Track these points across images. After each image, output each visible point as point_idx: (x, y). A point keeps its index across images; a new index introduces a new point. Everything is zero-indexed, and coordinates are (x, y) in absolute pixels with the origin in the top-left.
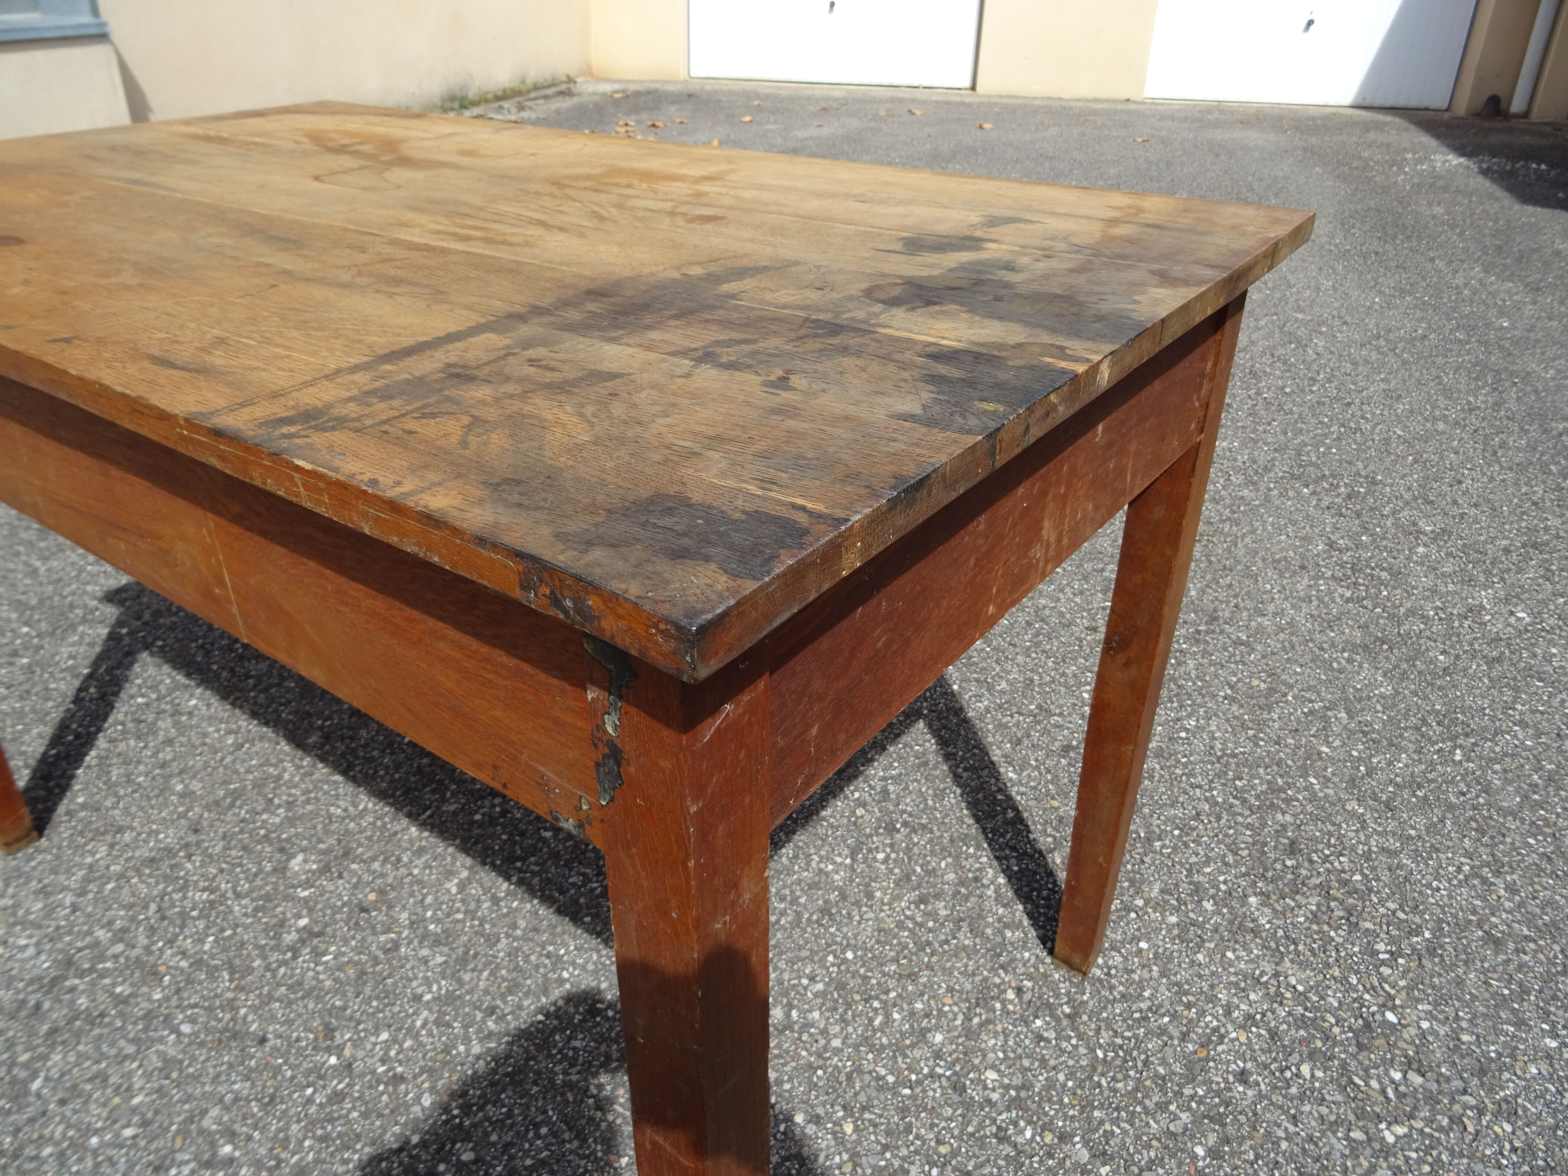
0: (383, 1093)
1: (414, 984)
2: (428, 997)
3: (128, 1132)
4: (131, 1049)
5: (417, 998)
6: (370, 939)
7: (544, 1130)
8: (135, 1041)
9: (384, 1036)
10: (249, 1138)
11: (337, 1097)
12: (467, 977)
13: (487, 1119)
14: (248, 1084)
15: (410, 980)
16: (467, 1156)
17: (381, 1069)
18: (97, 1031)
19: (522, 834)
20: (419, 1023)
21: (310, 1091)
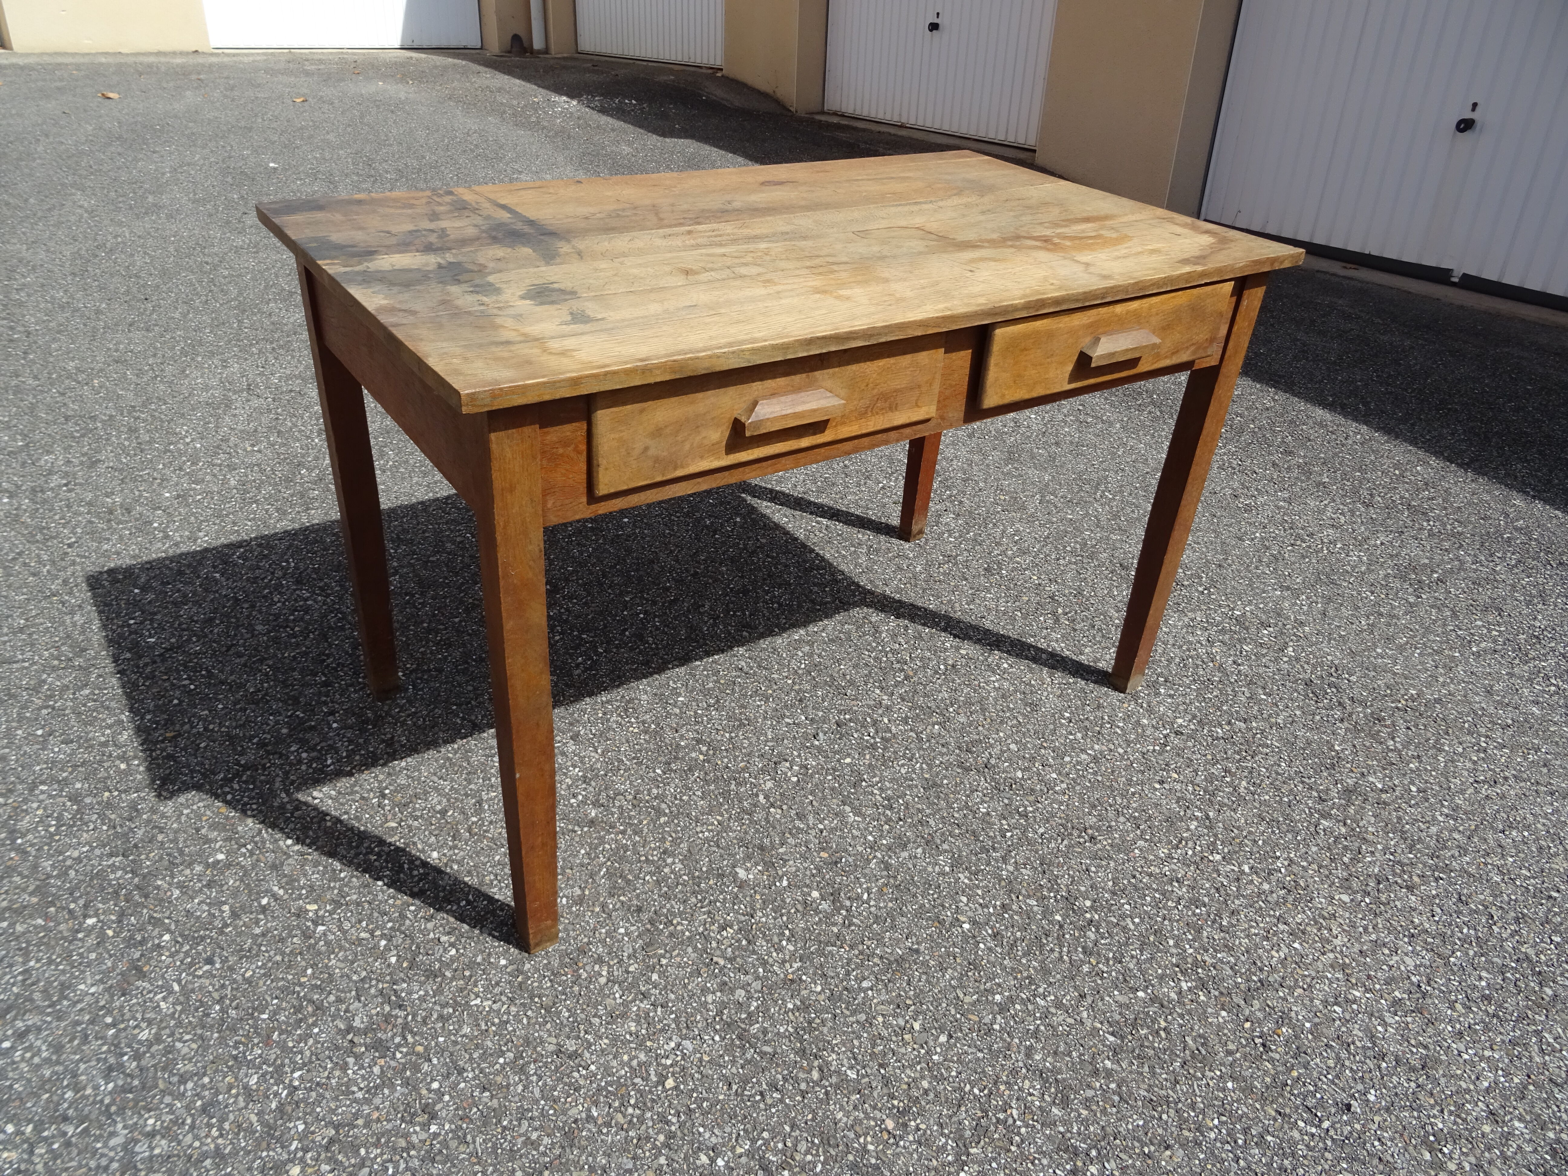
0: (1011, 917)
1: (930, 869)
2: (947, 869)
3: (943, 1039)
4: (862, 1017)
5: (942, 874)
6: (867, 871)
7: (1093, 869)
8: (854, 1013)
9: (964, 899)
10: (999, 985)
11: (995, 936)
12: (945, 846)
13: (1067, 886)
14: (950, 971)
15: (925, 869)
16: (1088, 903)
17: (991, 910)
18: (825, 1030)
19: (835, 770)
20: (966, 881)
21: (982, 946)
